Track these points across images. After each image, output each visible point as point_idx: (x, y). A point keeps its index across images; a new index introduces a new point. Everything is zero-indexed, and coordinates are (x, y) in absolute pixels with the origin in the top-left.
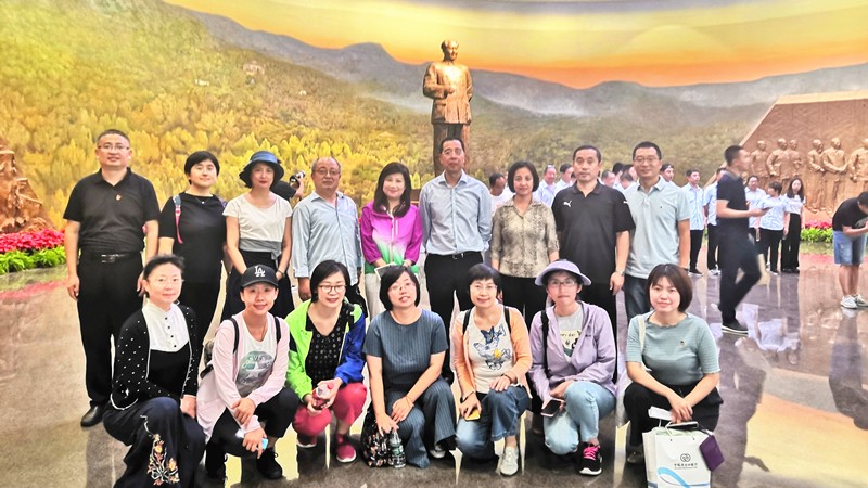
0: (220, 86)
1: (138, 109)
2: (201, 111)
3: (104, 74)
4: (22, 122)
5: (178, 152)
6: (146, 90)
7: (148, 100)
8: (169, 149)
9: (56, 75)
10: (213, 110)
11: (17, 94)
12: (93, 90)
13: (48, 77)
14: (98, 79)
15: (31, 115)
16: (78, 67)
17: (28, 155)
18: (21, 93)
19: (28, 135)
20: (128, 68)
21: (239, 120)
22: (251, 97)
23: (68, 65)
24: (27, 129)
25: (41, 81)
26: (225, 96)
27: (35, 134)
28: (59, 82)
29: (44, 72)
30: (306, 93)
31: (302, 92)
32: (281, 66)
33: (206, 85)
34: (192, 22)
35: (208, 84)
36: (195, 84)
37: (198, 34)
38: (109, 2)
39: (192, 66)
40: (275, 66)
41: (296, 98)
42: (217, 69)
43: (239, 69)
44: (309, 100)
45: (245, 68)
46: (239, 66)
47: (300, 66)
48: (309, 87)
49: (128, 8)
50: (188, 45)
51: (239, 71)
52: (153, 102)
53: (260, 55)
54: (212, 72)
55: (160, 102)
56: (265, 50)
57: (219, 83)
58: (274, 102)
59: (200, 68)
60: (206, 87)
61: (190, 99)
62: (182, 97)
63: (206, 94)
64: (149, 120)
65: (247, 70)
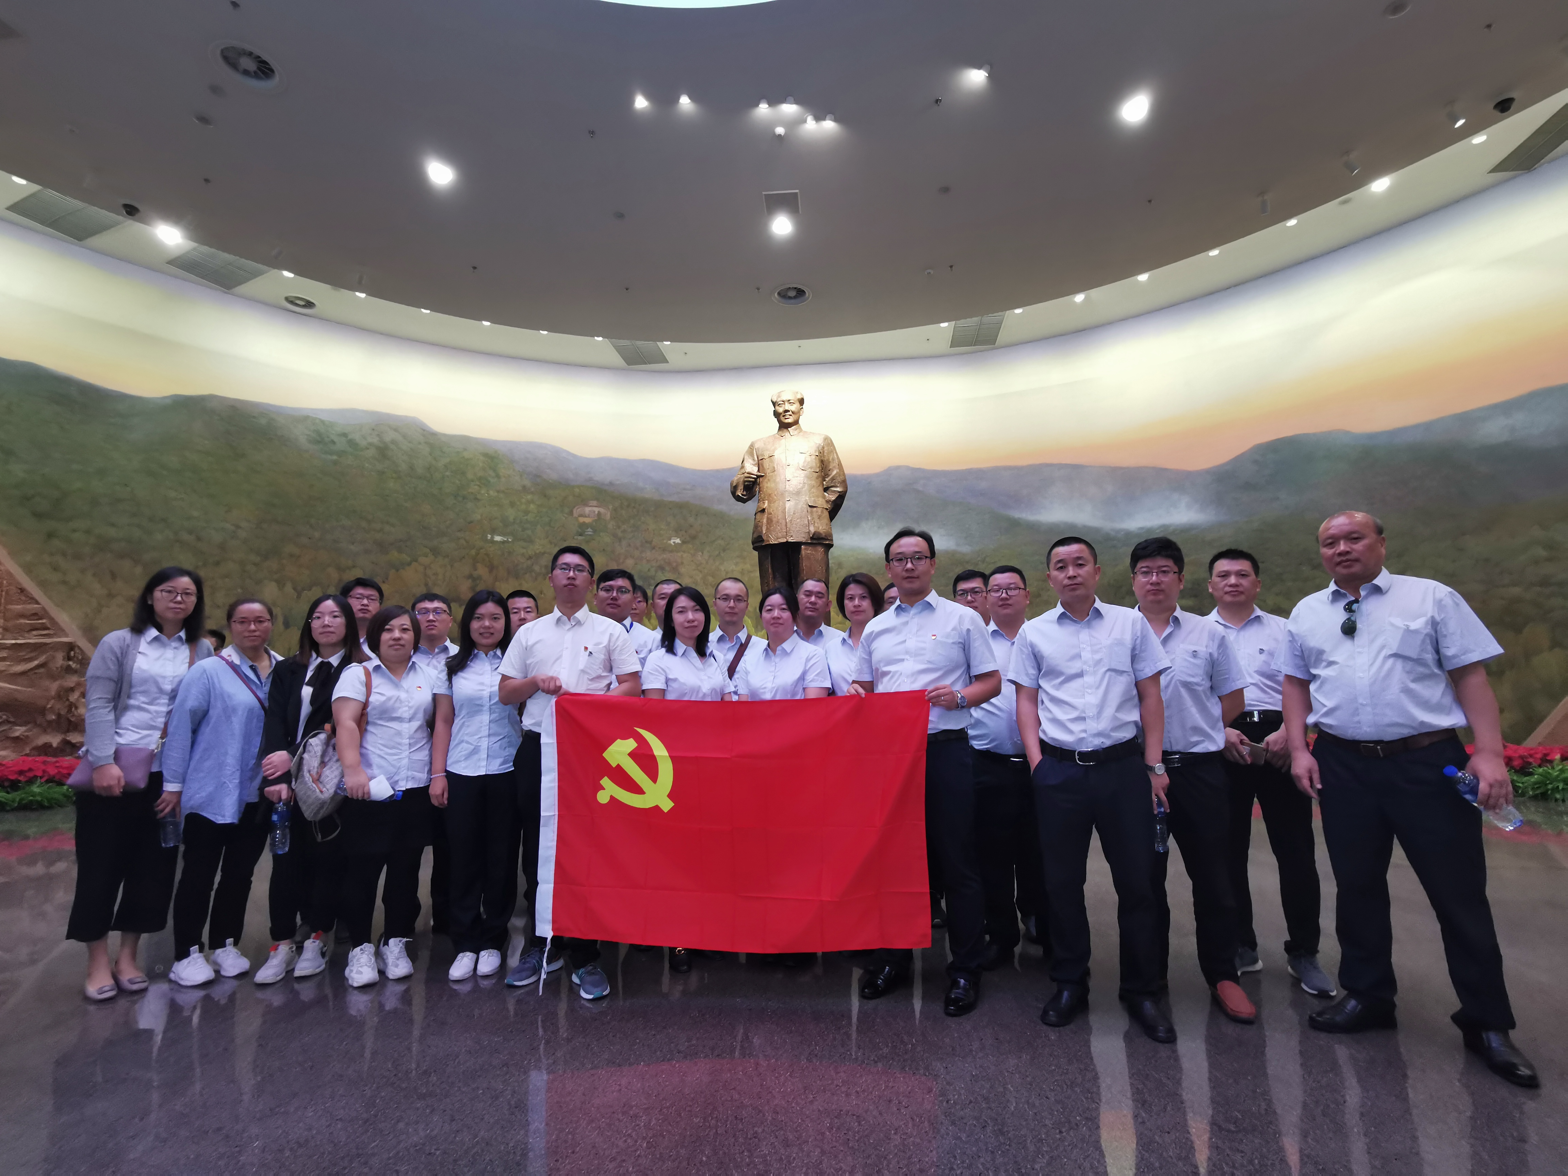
0: (531, 542)
2: (497, 579)
3: (317, 534)
6: (396, 554)
7: (397, 567)
9: (215, 536)
12: (291, 555)
14: (303, 540)
16: (265, 526)
20: (364, 524)
23: (243, 524)
25: (184, 544)
26: (538, 556)
28: (222, 547)
30: (680, 542)
31: (674, 541)
32: (640, 505)
33: (507, 542)
34: (486, 455)
35: (510, 540)
36: (486, 541)
37: (494, 471)
38: (336, 439)
39: (481, 516)
40: (628, 506)
41: (664, 550)
42: (526, 517)
43: (566, 515)
44: (684, 552)
45: (576, 512)
46: (567, 510)
47: (671, 502)
48: (686, 532)
49: (371, 444)
50: (476, 487)
51: (566, 518)
52: (408, 569)
53: (602, 492)
54: (518, 521)
55: (420, 569)
56: (611, 484)
57: (529, 536)
58: (625, 559)
59: (496, 518)
60: (507, 545)
61: (477, 562)
62: (461, 560)
63: (506, 554)
64: (397, 595)
65: (581, 515)
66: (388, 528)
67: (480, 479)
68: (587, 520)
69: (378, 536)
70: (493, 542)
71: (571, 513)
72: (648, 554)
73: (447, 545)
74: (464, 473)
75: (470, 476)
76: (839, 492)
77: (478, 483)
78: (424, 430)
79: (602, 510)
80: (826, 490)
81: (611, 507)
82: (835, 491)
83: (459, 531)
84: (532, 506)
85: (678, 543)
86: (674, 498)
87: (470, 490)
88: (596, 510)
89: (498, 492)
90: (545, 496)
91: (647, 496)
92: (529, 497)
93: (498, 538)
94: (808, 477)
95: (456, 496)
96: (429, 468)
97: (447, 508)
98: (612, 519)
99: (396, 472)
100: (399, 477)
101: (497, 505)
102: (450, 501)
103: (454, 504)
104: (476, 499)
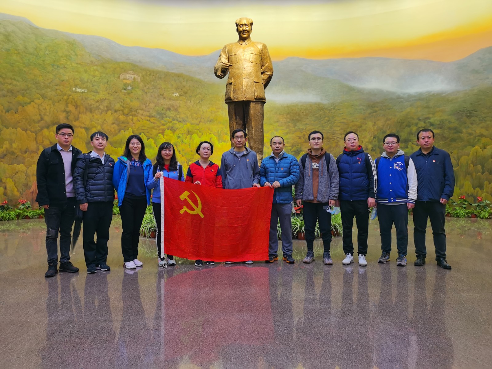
0: (98, 93)
1: (13, 111)
2: (79, 113)
6: (21, 97)
7: (24, 104)
10: (91, 111)
21: (117, 119)
22: (128, 100)
26: (102, 100)
30: (178, 95)
31: (175, 94)
32: (156, 74)
33: (84, 92)
34: (68, 42)
35: (86, 91)
36: (72, 91)
37: (74, 52)
39: (69, 77)
40: (150, 75)
41: (170, 99)
42: (94, 79)
43: (116, 79)
44: (181, 101)
45: (122, 77)
46: (116, 76)
47: (172, 73)
48: (181, 90)
50: (64, 61)
51: (116, 80)
52: (29, 105)
53: (135, 67)
54: (90, 81)
55: (36, 106)
56: (140, 62)
57: (96, 90)
58: (149, 104)
59: (77, 79)
60: (84, 94)
61: (68, 103)
62: (59, 102)
63: (84, 99)
64: (24, 120)
65: (124, 79)
66: (15, 82)
67: (66, 56)
68: (128, 82)
69: (10, 87)
70: (76, 92)
71: (119, 77)
72: (162, 101)
73: (50, 93)
74: (56, 52)
75: (61, 54)
76: (269, 75)
77: (65, 58)
78: (31, 26)
79: (136, 76)
80: (262, 73)
81: (141, 75)
82: (267, 74)
83: (57, 85)
84: (97, 73)
85: (177, 96)
86: (175, 71)
87: (61, 62)
88: (133, 76)
89: (77, 64)
90: (104, 67)
91: (160, 69)
92: (95, 67)
93: (79, 90)
94: (254, 66)
95: (53, 66)
96: (36, 49)
97: (49, 72)
98: (141, 81)
99: (16, 50)
100: (19, 53)
101: (77, 71)
102: (50, 68)
103: (52, 70)
104: (65, 67)
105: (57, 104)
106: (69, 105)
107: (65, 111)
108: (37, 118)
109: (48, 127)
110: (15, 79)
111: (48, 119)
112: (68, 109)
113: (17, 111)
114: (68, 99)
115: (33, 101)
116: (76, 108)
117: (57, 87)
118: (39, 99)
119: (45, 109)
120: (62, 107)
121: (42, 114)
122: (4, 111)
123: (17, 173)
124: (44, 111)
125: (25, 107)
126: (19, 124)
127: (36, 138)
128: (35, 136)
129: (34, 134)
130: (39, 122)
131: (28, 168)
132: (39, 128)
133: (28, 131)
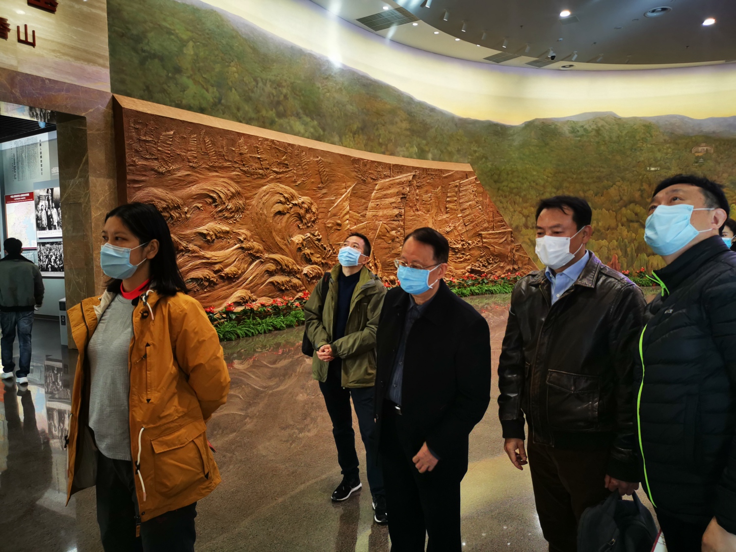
0: (670, 169)
1: (600, 195)
3: (575, 176)
4: (520, 212)
5: (632, 221)
6: (606, 182)
7: (607, 188)
8: (624, 219)
9: (542, 182)
11: (517, 197)
12: (566, 187)
13: (537, 184)
14: (571, 180)
15: (526, 208)
16: (556, 175)
17: (524, 231)
18: (520, 196)
19: (524, 219)
20: (592, 169)
23: (550, 175)
24: (524, 216)
25: (532, 187)
27: (529, 218)
28: (544, 186)
29: (534, 182)
32: (731, 142)
33: (657, 170)
34: (644, 126)
35: (659, 169)
36: (647, 171)
37: (650, 133)
38: (579, 129)
39: (644, 158)
40: (724, 144)
42: (666, 156)
43: (688, 153)
45: (694, 151)
46: (688, 150)
49: (593, 129)
50: (641, 143)
51: (688, 155)
52: (612, 188)
53: (709, 138)
54: (662, 159)
55: (617, 188)
56: (714, 132)
57: (668, 166)
58: (722, 174)
59: (652, 158)
60: (657, 172)
61: (643, 182)
62: (635, 182)
63: (657, 177)
64: (608, 202)
65: (696, 152)
66: (602, 170)
67: (643, 139)
68: (700, 154)
69: (598, 174)
70: (650, 171)
71: (691, 151)
73: (628, 175)
74: (634, 137)
75: (638, 138)
77: (642, 141)
78: (615, 117)
79: (709, 148)
81: (714, 145)
83: (634, 167)
84: (670, 150)
87: (638, 145)
88: (705, 148)
89: (652, 144)
90: (676, 144)
92: (668, 145)
93: (653, 169)
95: (631, 150)
96: (618, 137)
97: (628, 156)
98: (714, 152)
99: (604, 141)
100: (606, 144)
101: (651, 152)
102: (629, 153)
103: (631, 154)
104: (641, 149)
105: (633, 184)
106: (644, 184)
107: (640, 190)
108: (618, 198)
109: (625, 206)
110: (602, 167)
111: (625, 198)
112: (642, 188)
113: (603, 194)
114: (643, 178)
115: (615, 184)
116: (650, 186)
117: (634, 169)
118: (619, 182)
119: (624, 190)
120: (638, 186)
121: (621, 194)
122: (594, 195)
123: (602, 247)
124: (623, 192)
125: (609, 190)
126: (604, 205)
127: (616, 216)
128: (615, 215)
129: (615, 213)
130: (619, 201)
131: (609, 244)
132: (619, 207)
133: (611, 211)
